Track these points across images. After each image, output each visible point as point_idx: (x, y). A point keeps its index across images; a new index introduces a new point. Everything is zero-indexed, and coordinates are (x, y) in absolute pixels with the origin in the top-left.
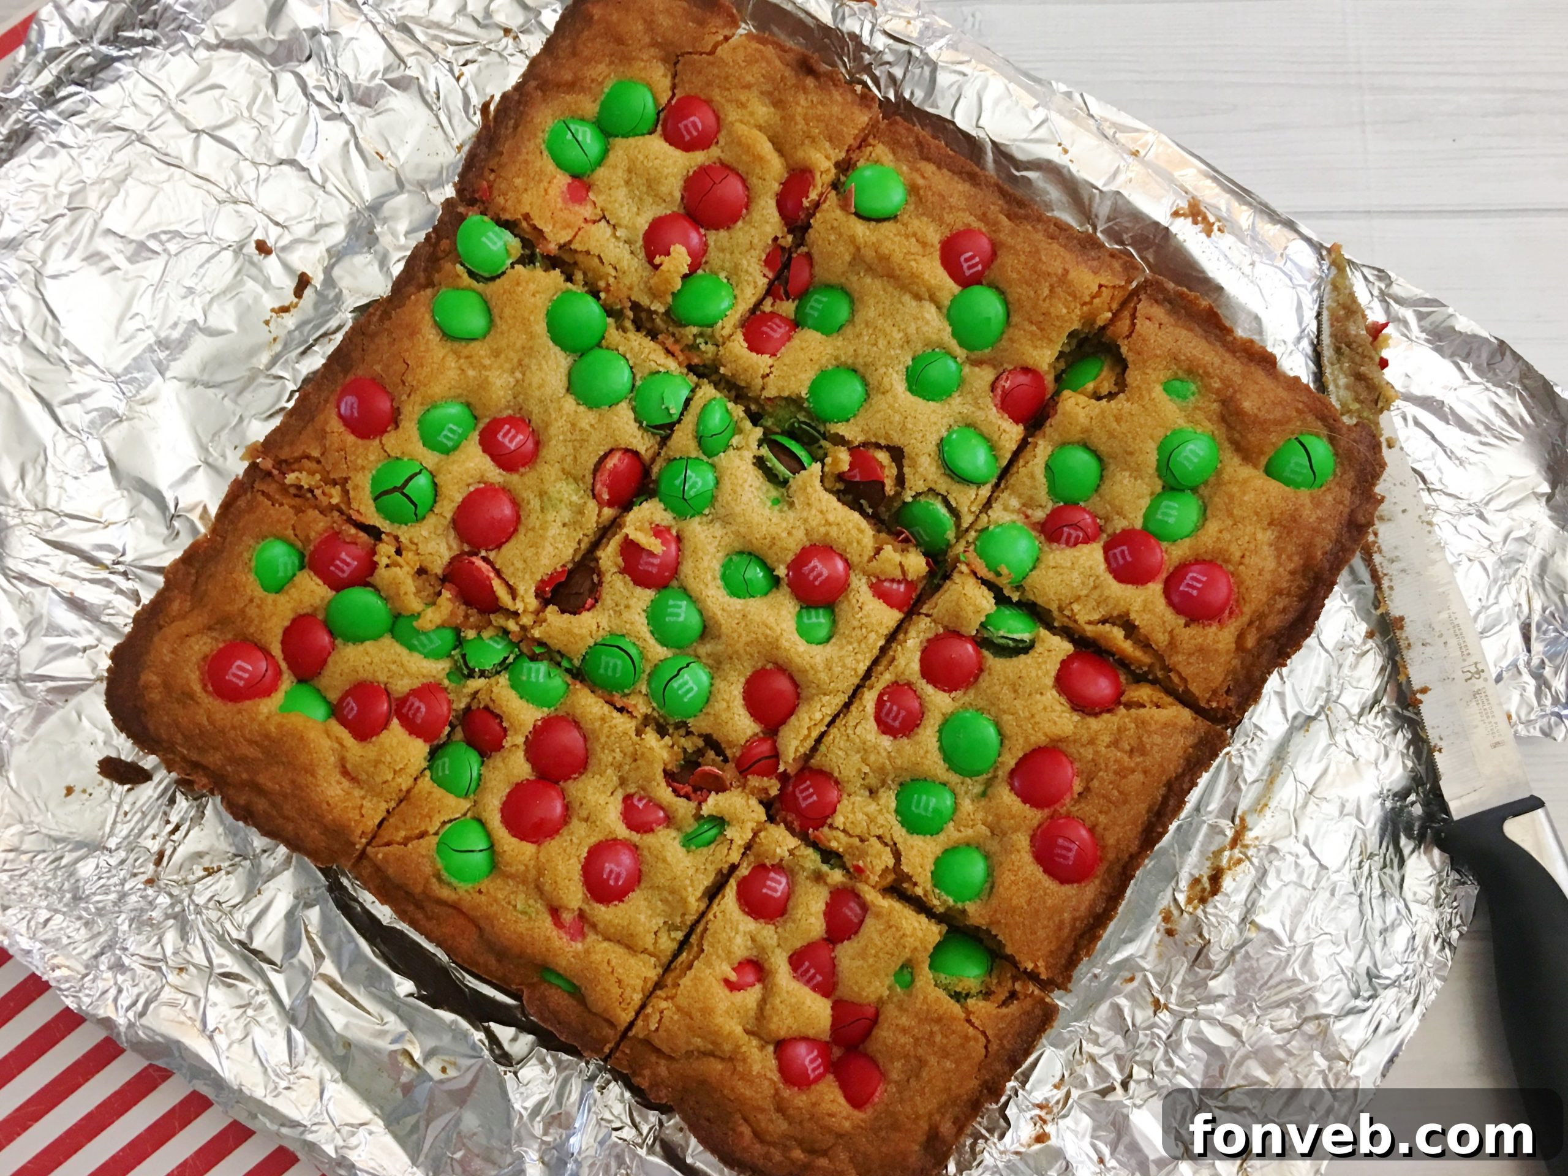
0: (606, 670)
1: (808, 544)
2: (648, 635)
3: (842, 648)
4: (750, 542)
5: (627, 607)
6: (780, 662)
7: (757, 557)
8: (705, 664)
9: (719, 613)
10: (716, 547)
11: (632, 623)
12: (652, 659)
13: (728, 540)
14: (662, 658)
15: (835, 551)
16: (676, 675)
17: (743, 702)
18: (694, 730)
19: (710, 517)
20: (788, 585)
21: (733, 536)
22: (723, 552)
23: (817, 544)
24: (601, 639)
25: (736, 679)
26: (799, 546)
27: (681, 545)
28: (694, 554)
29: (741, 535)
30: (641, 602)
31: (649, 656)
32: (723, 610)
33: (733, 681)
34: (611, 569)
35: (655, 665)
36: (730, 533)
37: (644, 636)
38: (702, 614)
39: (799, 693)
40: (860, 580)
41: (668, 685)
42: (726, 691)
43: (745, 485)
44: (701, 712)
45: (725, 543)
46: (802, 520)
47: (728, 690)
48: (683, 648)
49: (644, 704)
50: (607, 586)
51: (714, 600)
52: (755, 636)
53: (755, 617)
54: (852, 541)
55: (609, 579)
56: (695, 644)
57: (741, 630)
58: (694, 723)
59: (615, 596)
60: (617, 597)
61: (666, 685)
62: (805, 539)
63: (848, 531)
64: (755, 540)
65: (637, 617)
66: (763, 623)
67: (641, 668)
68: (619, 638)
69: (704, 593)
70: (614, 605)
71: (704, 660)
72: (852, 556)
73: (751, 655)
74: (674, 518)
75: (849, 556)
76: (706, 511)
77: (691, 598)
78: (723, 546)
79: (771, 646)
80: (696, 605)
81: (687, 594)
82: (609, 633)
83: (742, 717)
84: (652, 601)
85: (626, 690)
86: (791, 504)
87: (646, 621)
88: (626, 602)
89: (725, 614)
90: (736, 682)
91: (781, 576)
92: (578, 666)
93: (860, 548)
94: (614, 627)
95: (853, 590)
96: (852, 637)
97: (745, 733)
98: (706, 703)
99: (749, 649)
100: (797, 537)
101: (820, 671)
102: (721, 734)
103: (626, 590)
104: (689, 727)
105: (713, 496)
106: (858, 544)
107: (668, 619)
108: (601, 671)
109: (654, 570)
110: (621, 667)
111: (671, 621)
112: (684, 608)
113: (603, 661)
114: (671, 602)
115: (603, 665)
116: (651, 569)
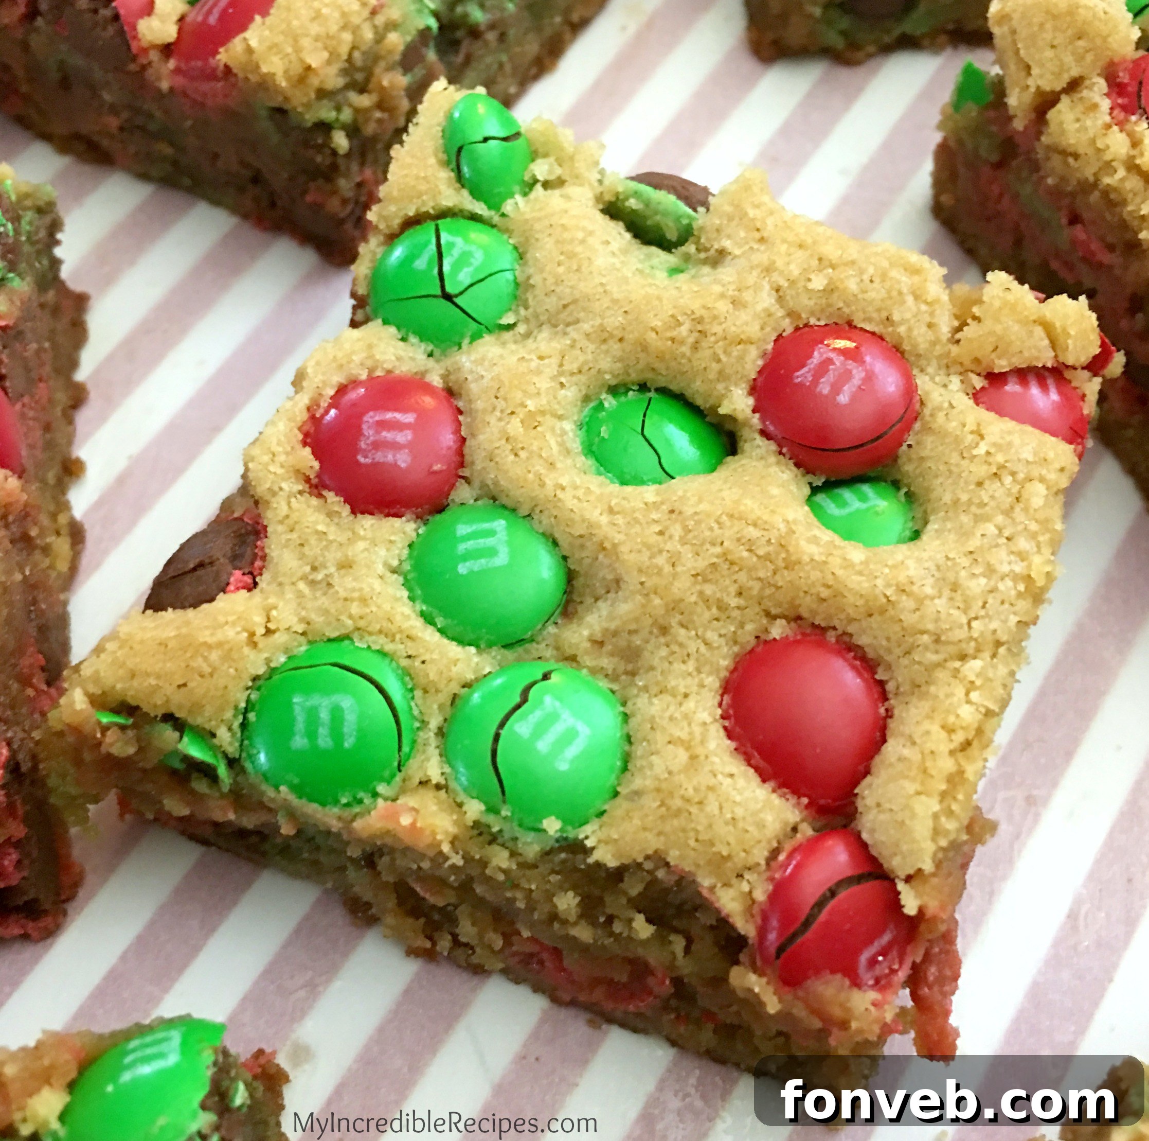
0: (311, 734)
1: (787, 327)
2: (416, 624)
3: (964, 534)
4: (644, 348)
5: (346, 565)
6: (806, 607)
7: (664, 391)
8: (594, 671)
9: (604, 519)
10: (553, 378)
11: (364, 601)
12: (442, 686)
13: (582, 358)
14: (470, 676)
15: (861, 329)
16: (518, 707)
17: (731, 745)
18: (606, 856)
19: (521, 328)
20: (764, 433)
21: (592, 347)
22: (574, 388)
23: (813, 321)
24: (283, 659)
25: (691, 684)
26: (768, 329)
27: (460, 404)
28: (501, 404)
29: (612, 336)
30: (382, 552)
31: (432, 676)
32: (611, 511)
33: (682, 690)
34: (284, 485)
35: (455, 696)
36: (584, 343)
37: (405, 625)
38: (555, 543)
39: (881, 684)
40: (945, 386)
41: (503, 732)
42: (671, 718)
43: (591, 240)
44: (616, 794)
45: (575, 367)
46: (755, 273)
47: (677, 715)
48: (521, 641)
49: (442, 810)
50: (280, 528)
51: (580, 493)
52: (718, 550)
53: (702, 507)
54: (900, 293)
55: (283, 509)
56: (551, 629)
57: (673, 545)
58: (602, 835)
59: (306, 550)
60: (313, 550)
61: (497, 737)
62: (780, 313)
63: (884, 276)
64: (653, 335)
65: (377, 585)
66: (731, 516)
67: (416, 712)
68: (334, 645)
69: (549, 482)
70: (308, 569)
71: (588, 661)
72: (910, 329)
73: (722, 607)
74: (430, 355)
75: (902, 330)
76: (509, 319)
77: (514, 510)
78: (572, 374)
79: (771, 567)
80: (536, 521)
81: (504, 507)
82: (302, 639)
83: (741, 782)
84: (410, 546)
85: (381, 788)
86: (718, 258)
87: (405, 594)
88: (339, 555)
89: (619, 519)
90: (695, 689)
91: (740, 416)
92: (232, 749)
93: (924, 307)
94: (318, 619)
95: (940, 409)
96: (982, 505)
97: (761, 825)
98: (625, 769)
99: (709, 589)
100: (759, 307)
101: (932, 598)
102: (692, 843)
103: (333, 528)
104: (588, 851)
105: (517, 284)
106: (917, 297)
107: (462, 569)
108: (299, 742)
109: (403, 460)
110: (350, 718)
111: (472, 572)
112: (502, 535)
113: (297, 709)
114: (462, 529)
115: (300, 725)
116: (390, 458)
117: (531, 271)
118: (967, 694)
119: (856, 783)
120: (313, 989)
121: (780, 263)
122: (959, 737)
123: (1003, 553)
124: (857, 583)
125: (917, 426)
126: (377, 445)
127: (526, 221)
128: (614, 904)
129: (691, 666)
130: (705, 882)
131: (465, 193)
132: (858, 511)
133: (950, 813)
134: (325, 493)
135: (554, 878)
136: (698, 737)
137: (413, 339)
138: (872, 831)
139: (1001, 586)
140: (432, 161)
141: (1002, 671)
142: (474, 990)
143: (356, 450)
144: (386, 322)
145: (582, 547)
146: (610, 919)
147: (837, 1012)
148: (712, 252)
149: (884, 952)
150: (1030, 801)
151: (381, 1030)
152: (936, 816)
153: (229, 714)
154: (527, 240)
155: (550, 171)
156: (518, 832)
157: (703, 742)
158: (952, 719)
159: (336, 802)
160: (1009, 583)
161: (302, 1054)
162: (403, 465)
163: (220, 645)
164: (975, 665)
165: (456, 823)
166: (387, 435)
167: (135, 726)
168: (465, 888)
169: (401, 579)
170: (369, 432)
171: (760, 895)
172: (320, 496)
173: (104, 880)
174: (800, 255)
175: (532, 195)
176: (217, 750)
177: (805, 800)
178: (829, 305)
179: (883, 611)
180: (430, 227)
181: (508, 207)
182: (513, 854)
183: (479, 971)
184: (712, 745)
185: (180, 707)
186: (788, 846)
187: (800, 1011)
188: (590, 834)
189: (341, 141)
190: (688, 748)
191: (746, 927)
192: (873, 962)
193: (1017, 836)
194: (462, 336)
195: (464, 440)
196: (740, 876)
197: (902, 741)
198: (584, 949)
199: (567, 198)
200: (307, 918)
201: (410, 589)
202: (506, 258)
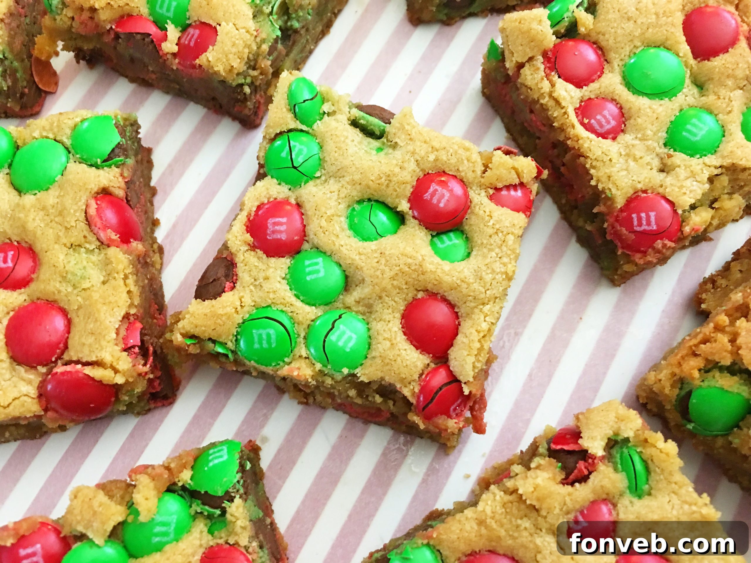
0: (260, 343)
1: (421, 175)
2: (293, 300)
3: (485, 257)
4: (369, 187)
5: (266, 278)
6: (430, 287)
7: (377, 201)
8: (357, 312)
9: (357, 258)
10: (336, 201)
11: (274, 292)
12: (304, 322)
13: (346, 192)
14: (313, 318)
15: (449, 174)
16: (331, 329)
17: (405, 337)
18: (364, 379)
19: (323, 178)
20: (414, 217)
21: (349, 187)
22: (344, 204)
23: (430, 172)
24: (248, 316)
25: (391, 316)
26: (414, 177)
27: (303, 211)
28: (317, 212)
29: (356, 183)
30: (279, 272)
31: (301, 319)
32: (360, 254)
33: (388, 320)
34: (241, 248)
35: (309, 326)
36: (346, 185)
37: (289, 300)
38: (340, 265)
39: (457, 313)
40: (479, 194)
41: (327, 340)
42: (384, 331)
43: (347, 141)
44: (367, 357)
45: (343, 195)
46: (409, 154)
47: (386, 329)
48: (331, 303)
49: (307, 367)
50: (242, 265)
51: (348, 247)
52: (398, 268)
53: (393, 251)
54: (462, 159)
55: (242, 258)
56: (341, 297)
57: (382, 267)
58: (363, 372)
59: (252, 273)
60: (254, 273)
61: (324, 341)
62: (418, 170)
63: (456, 152)
64: (371, 182)
65: (278, 285)
66: (402, 255)
67: (296, 332)
68: (265, 309)
69: (337, 244)
70: (253, 280)
71: (354, 309)
72: (466, 174)
73: (400, 288)
74: (290, 189)
75: (463, 174)
76: (318, 174)
77: (325, 253)
78: (343, 198)
79: (417, 274)
80: (333, 258)
81: (321, 252)
82: (254, 308)
83: (409, 352)
84: (289, 268)
85: (286, 360)
86: (395, 146)
87: (289, 288)
88: (264, 275)
89: (363, 257)
90: (392, 319)
91: (405, 211)
92: (233, 348)
93: (471, 165)
94: (258, 300)
95: (477, 204)
96: (491, 245)
97: (416, 366)
98: (369, 348)
99: (395, 283)
100: (410, 170)
101: (473, 283)
102: (393, 374)
103: (261, 264)
104: (358, 378)
105: (320, 159)
106: (468, 161)
107: (308, 278)
108: (256, 346)
109: (284, 237)
110: (273, 337)
111: (311, 279)
112: (321, 264)
113: (255, 335)
114: (307, 262)
115: (256, 339)
116: (279, 237)
117: (325, 155)
118: (485, 317)
119: (448, 349)
120: (266, 417)
121: (417, 151)
122: (482, 334)
123: (498, 264)
124: (447, 279)
125: (469, 211)
126: (274, 232)
127: (322, 132)
128: (368, 392)
129: (390, 311)
130: (398, 386)
131: (298, 122)
132: (448, 245)
133: (479, 361)
134: (257, 250)
135: (347, 385)
136: (393, 336)
137: (283, 184)
138: (453, 367)
139: (497, 277)
140: (285, 110)
141: (497, 308)
142: (323, 414)
143: (266, 234)
144: (272, 177)
145: (350, 267)
146: (367, 396)
147: (443, 427)
148: (392, 143)
149: (459, 406)
150: (516, 334)
151: (291, 430)
152: (474, 363)
153: (231, 337)
154: (323, 140)
155: (330, 109)
156: (334, 373)
157: (395, 339)
158: (479, 328)
159: (271, 365)
160: (500, 275)
161: (265, 440)
162: (284, 239)
163: (226, 314)
164: (488, 307)
165: (312, 371)
166: (277, 228)
167: (198, 343)
168: (317, 387)
169: (286, 282)
170: (270, 226)
171: (417, 390)
172: (254, 251)
173: (188, 382)
174: (425, 146)
175: (323, 120)
176: (227, 349)
177: (431, 355)
178: (436, 166)
179: (456, 289)
180: (285, 137)
181: (315, 127)
182: (333, 379)
183: (324, 408)
184: (398, 339)
185: (214, 336)
186: (426, 373)
187: (431, 428)
188: (358, 371)
189: (247, 90)
190: (390, 341)
191: (413, 400)
192: (455, 409)
193: (511, 347)
194: (301, 182)
195: (305, 226)
196: (410, 383)
197: (463, 335)
198: (360, 405)
199: (337, 121)
200: (262, 391)
201: (290, 286)
202: (316, 149)
